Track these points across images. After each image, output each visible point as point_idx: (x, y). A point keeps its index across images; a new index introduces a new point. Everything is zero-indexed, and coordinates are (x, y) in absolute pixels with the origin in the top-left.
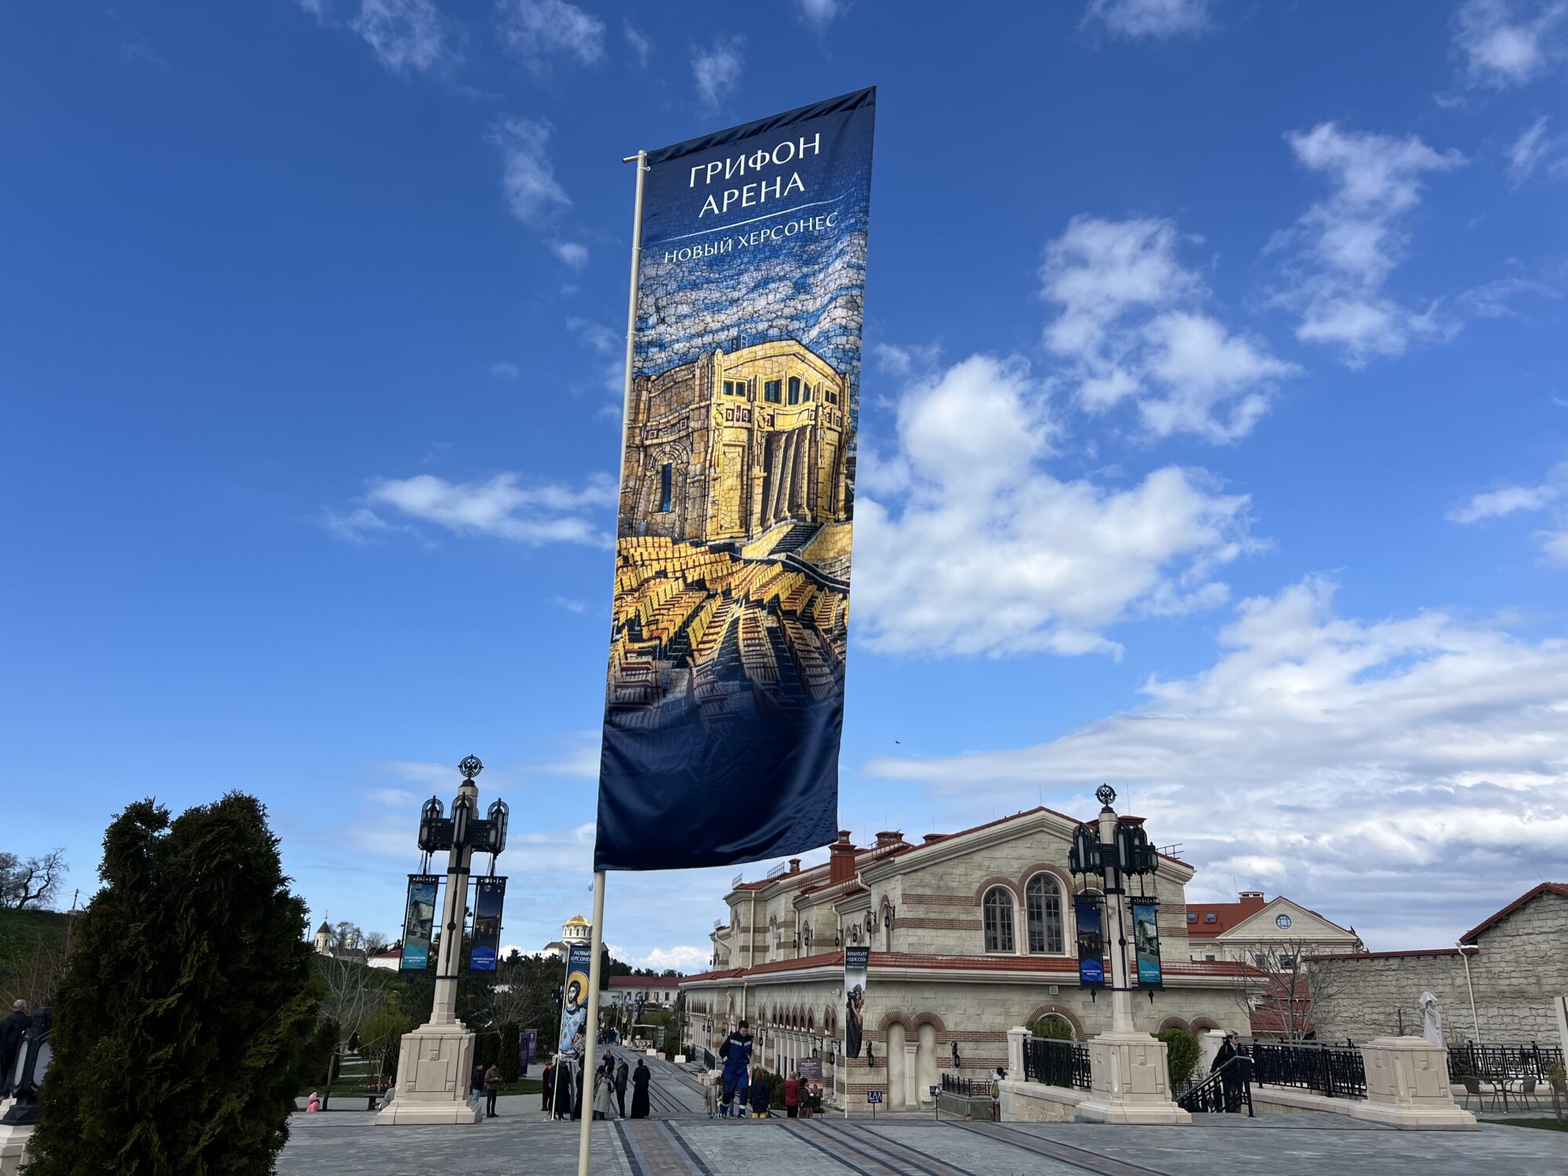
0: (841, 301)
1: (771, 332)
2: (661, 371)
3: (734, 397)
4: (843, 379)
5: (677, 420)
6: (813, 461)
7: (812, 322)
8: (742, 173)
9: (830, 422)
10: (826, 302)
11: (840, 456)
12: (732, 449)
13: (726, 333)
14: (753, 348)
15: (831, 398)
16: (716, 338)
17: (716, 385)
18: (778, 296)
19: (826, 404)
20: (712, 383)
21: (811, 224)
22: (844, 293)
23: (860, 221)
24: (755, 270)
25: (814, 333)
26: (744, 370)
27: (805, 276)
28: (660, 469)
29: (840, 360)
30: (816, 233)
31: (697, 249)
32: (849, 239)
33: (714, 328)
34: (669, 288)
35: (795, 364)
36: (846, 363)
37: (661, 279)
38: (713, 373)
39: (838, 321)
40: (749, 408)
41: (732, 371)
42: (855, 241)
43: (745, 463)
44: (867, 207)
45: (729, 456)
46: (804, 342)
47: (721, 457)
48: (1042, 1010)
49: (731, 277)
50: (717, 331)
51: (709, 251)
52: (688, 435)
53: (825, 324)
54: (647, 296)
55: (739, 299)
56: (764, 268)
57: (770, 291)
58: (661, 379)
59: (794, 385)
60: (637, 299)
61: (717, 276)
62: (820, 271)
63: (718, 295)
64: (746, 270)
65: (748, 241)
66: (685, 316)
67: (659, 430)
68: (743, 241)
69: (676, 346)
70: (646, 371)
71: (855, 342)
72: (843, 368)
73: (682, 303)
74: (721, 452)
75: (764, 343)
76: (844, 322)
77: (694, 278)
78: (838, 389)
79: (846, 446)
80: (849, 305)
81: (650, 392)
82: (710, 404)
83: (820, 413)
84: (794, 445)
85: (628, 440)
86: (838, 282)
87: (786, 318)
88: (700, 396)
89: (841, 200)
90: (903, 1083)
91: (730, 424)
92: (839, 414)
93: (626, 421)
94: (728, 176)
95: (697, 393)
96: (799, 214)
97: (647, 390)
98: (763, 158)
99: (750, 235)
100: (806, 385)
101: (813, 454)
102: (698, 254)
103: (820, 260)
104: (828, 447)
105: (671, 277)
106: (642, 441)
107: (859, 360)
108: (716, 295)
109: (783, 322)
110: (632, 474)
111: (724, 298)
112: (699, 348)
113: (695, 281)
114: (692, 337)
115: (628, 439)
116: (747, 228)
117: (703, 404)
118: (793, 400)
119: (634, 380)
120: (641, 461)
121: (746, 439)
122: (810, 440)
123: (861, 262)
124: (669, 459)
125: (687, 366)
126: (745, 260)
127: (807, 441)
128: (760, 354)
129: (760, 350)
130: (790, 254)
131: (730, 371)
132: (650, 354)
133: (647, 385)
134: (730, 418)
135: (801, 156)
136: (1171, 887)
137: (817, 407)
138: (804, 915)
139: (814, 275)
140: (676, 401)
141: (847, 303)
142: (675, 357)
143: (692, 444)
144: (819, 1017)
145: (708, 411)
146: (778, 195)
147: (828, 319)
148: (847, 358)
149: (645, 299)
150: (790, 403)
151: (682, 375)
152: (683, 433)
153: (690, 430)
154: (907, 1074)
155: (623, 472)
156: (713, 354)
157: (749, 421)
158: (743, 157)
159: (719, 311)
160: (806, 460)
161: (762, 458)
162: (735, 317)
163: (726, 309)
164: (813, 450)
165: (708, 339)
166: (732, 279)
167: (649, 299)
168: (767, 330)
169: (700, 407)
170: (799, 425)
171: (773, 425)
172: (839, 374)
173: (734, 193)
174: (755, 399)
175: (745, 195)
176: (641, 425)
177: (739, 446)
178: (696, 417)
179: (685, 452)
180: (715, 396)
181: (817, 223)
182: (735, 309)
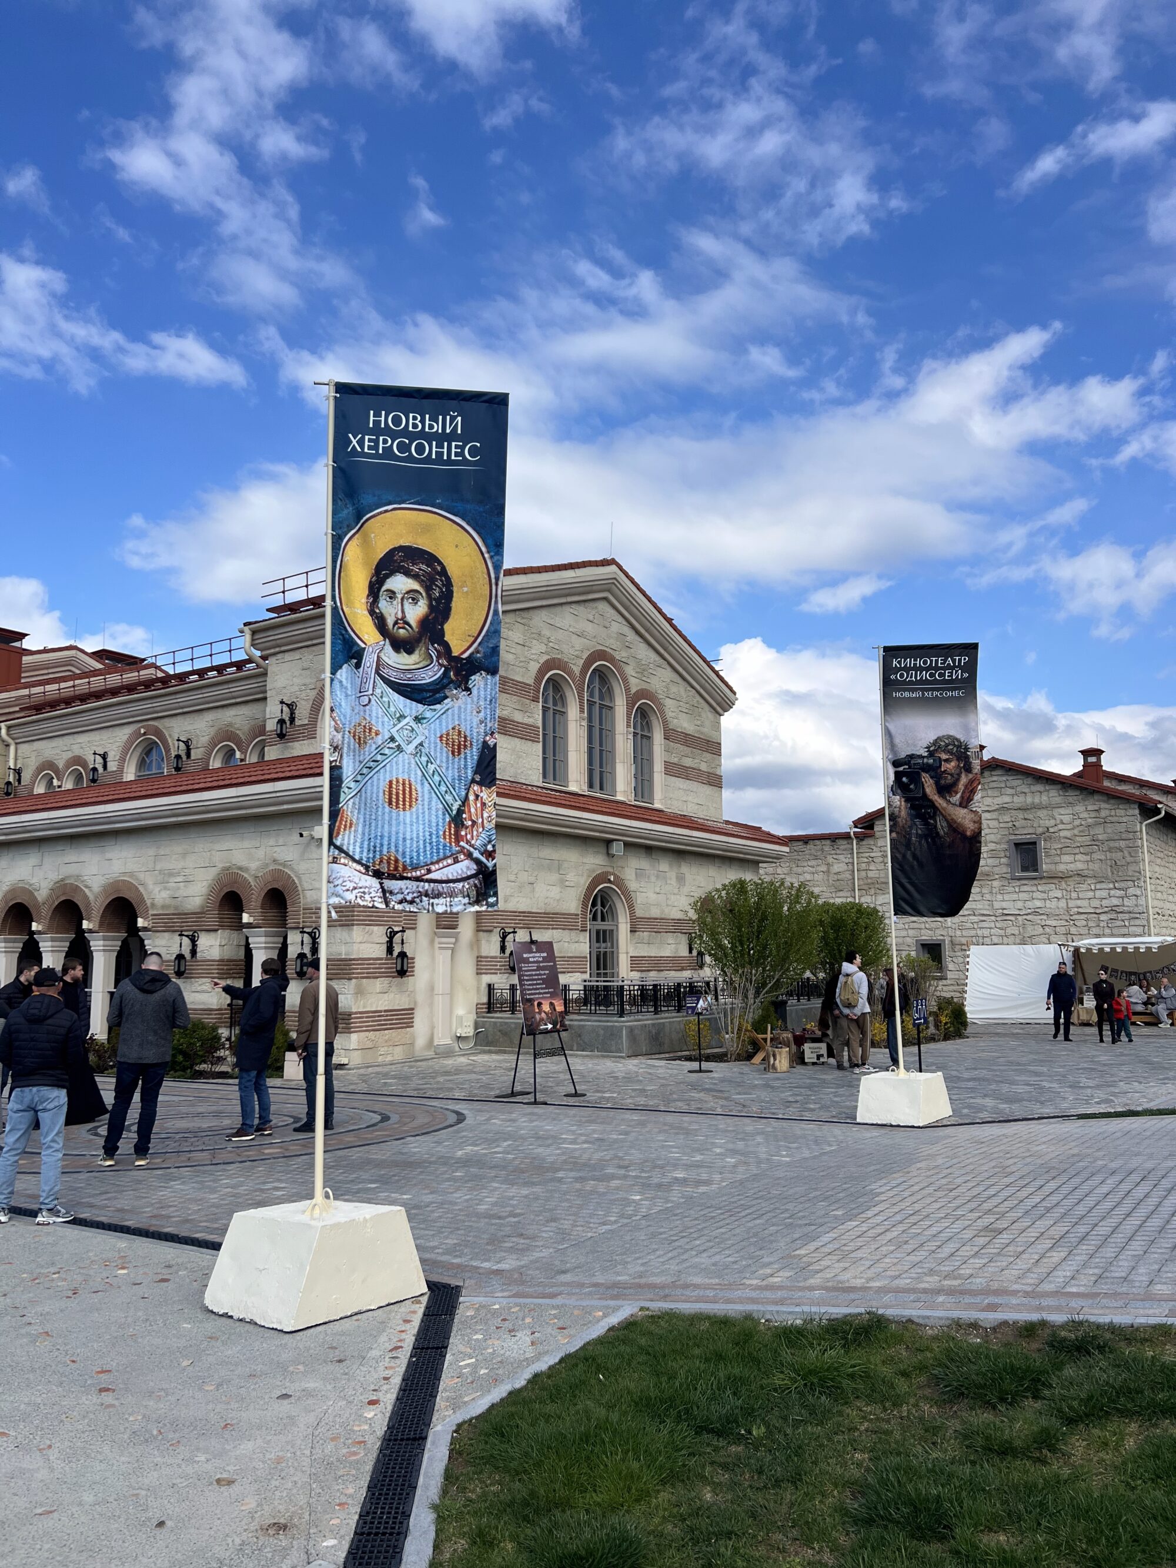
48: (598, 879)
90: (431, 1005)
136: (711, 715)
154: (440, 988)
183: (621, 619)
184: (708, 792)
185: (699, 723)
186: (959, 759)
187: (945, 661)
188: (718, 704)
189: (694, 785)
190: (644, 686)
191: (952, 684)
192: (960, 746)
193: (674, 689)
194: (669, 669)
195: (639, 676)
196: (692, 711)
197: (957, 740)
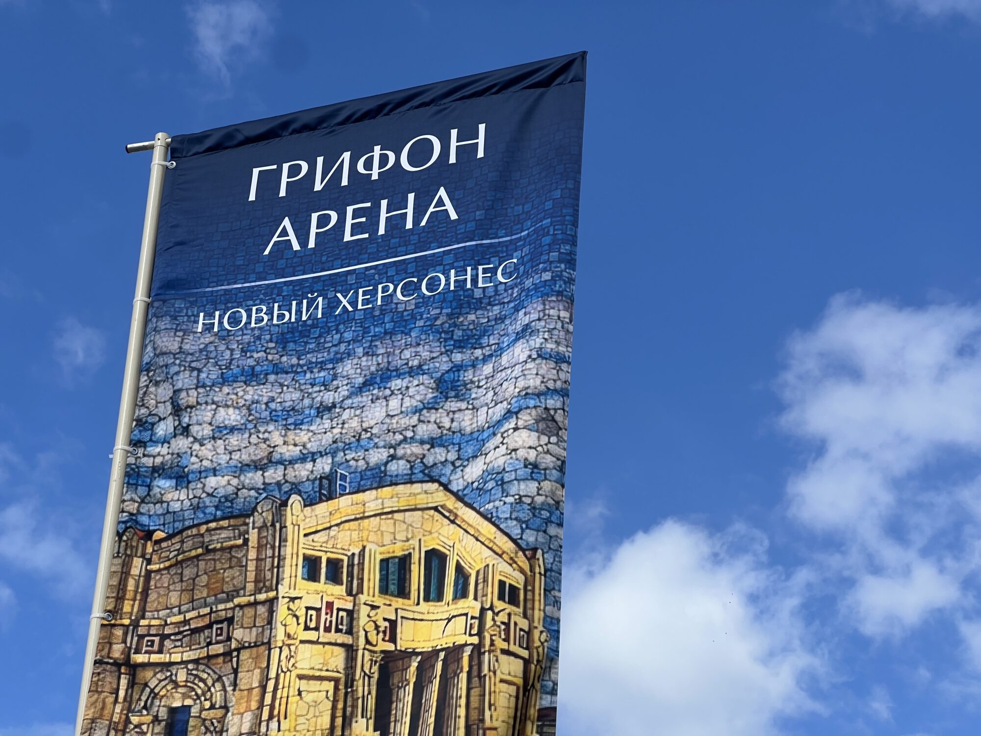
0: (526, 418)
1: (393, 467)
2: (179, 525)
3: (322, 585)
4: (531, 559)
5: (206, 621)
6: (474, 715)
7: (469, 450)
8: (345, 182)
9: (507, 640)
10: (497, 417)
11: (526, 706)
12: (315, 685)
13: (309, 466)
14: (360, 497)
15: (509, 594)
16: (291, 474)
17: (288, 562)
18: (407, 402)
19: (499, 605)
20: (281, 558)
21: (469, 277)
22: (532, 403)
23: (561, 277)
24: (366, 354)
25: (474, 471)
26: (341, 535)
27: (458, 368)
28: (163, 713)
29: (525, 525)
30: (478, 294)
31: (259, 311)
32: (540, 307)
33: (287, 456)
34: (203, 375)
35: (437, 525)
36: (538, 531)
37: (189, 359)
38: (283, 540)
39: (521, 453)
40: (349, 606)
41: (320, 537)
42: (552, 312)
43: (339, 713)
44: (572, 253)
45: (308, 697)
46: (454, 487)
47: (294, 700)
49: (322, 366)
50: (292, 462)
51: (281, 317)
52: (227, 654)
53: (497, 457)
54: (157, 384)
55: (334, 406)
56: (381, 351)
57: (393, 393)
58: (177, 539)
59: (435, 563)
60: (137, 389)
61: (294, 361)
62: (485, 359)
63: (296, 395)
64: (349, 354)
65: (354, 303)
66: (232, 430)
67: (164, 637)
68: (345, 302)
69: (212, 482)
70: (144, 520)
71: (553, 492)
72: (532, 539)
73: (227, 406)
74: (293, 692)
75: (380, 486)
76: (532, 455)
77: (251, 362)
78: (521, 578)
79: (538, 686)
80: (542, 425)
81: (149, 562)
82: (276, 598)
83: (489, 623)
84: (436, 682)
85: (99, 651)
86: (521, 384)
87: (422, 442)
88: (256, 581)
89: (524, 239)
91: (312, 635)
92: (524, 624)
93: (97, 612)
94: (318, 187)
95: (251, 576)
96: (448, 260)
97: (143, 556)
98: (384, 159)
99: (357, 293)
100: (459, 568)
101: (475, 702)
102: (259, 320)
103: (484, 341)
104: (504, 687)
105: (208, 358)
106: (127, 653)
107: (560, 525)
108: (291, 396)
109: (416, 449)
110: (101, 717)
111: (307, 402)
112: (257, 490)
113: (253, 368)
114: (244, 467)
115: (99, 649)
116: (351, 280)
117: (262, 597)
118: (433, 592)
119: (120, 535)
120: (122, 693)
121: (341, 666)
122: (469, 673)
123: (562, 349)
124: (185, 696)
125: (232, 522)
126: (348, 336)
127: (464, 676)
128: (373, 507)
129: (372, 500)
130: (430, 328)
131: (316, 537)
132: (156, 490)
133: (144, 547)
134: (313, 625)
135: (453, 160)
137: (483, 610)
139: (474, 366)
140: (207, 586)
141: (537, 422)
142: (207, 501)
143: (236, 672)
145: (271, 612)
146: (409, 225)
147: (503, 449)
148: (538, 521)
149: (152, 389)
150: (427, 599)
151: (223, 537)
152: (219, 649)
153: (234, 645)
155: (82, 712)
156: (284, 504)
157: (350, 632)
158: (347, 156)
159: (297, 425)
160: (462, 712)
161: (371, 703)
162: (328, 438)
163: (311, 423)
164: (475, 692)
165: (274, 474)
166: (322, 369)
167: (160, 390)
168: (386, 464)
169: (256, 603)
170: (447, 642)
171: (393, 639)
172: (524, 551)
173: (329, 216)
174: (360, 591)
175: (349, 221)
176: (126, 622)
177: (329, 679)
178: (247, 621)
179: (218, 686)
180: (286, 582)
181: (481, 275)
182: (327, 424)
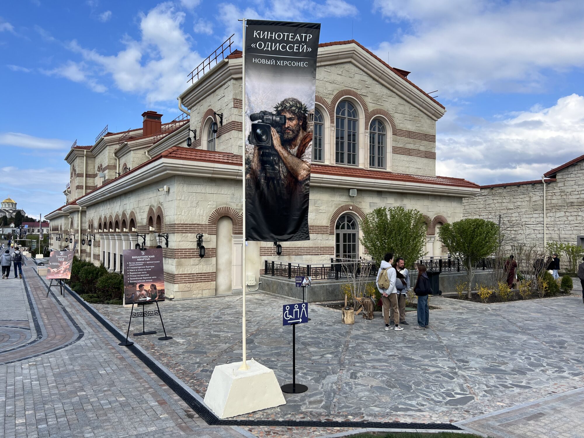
48: (342, 209)
90: (230, 271)
136: (429, 121)
138: (123, 161)
144: (142, 218)
154: (234, 262)
183: (362, 72)
184: (425, 162)
185: (419, 125)
186: (299, 119)
187: (294, 36)
188: (433, 115)
189: (415, 159)
190: (379, 107)
191: (297, 56)
192: (300, 108)
193: (401, 108)
194: (397, 97)
195: (375, 102)
196: (414, 119)
197: (300, 103)
